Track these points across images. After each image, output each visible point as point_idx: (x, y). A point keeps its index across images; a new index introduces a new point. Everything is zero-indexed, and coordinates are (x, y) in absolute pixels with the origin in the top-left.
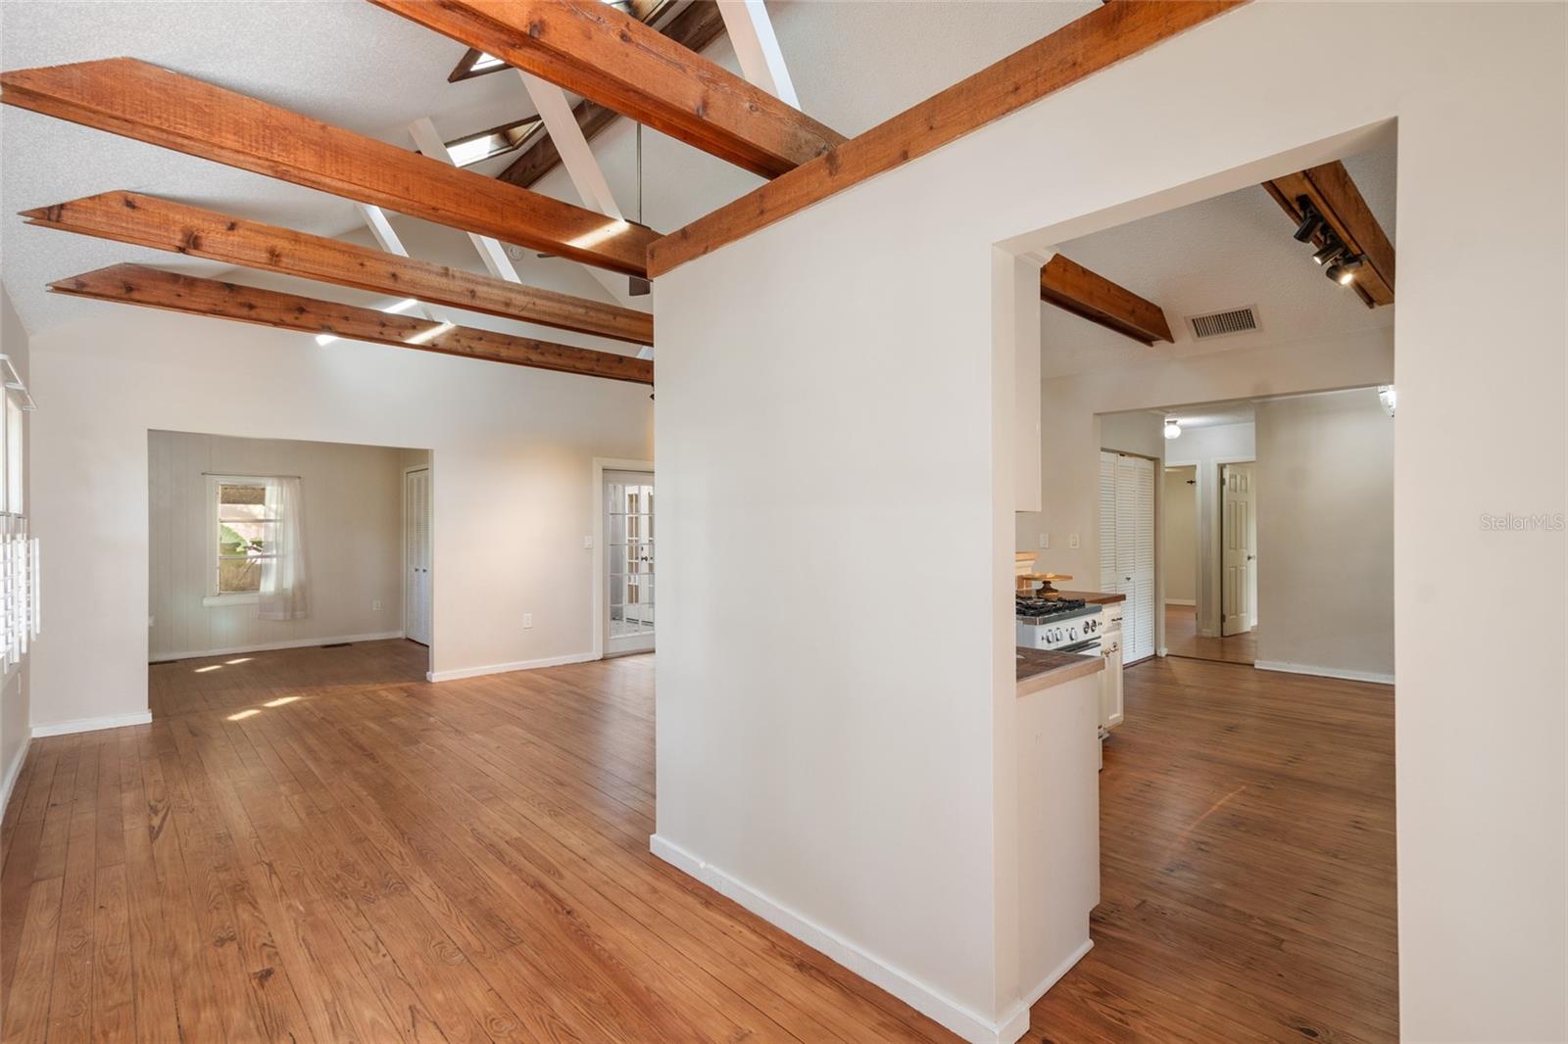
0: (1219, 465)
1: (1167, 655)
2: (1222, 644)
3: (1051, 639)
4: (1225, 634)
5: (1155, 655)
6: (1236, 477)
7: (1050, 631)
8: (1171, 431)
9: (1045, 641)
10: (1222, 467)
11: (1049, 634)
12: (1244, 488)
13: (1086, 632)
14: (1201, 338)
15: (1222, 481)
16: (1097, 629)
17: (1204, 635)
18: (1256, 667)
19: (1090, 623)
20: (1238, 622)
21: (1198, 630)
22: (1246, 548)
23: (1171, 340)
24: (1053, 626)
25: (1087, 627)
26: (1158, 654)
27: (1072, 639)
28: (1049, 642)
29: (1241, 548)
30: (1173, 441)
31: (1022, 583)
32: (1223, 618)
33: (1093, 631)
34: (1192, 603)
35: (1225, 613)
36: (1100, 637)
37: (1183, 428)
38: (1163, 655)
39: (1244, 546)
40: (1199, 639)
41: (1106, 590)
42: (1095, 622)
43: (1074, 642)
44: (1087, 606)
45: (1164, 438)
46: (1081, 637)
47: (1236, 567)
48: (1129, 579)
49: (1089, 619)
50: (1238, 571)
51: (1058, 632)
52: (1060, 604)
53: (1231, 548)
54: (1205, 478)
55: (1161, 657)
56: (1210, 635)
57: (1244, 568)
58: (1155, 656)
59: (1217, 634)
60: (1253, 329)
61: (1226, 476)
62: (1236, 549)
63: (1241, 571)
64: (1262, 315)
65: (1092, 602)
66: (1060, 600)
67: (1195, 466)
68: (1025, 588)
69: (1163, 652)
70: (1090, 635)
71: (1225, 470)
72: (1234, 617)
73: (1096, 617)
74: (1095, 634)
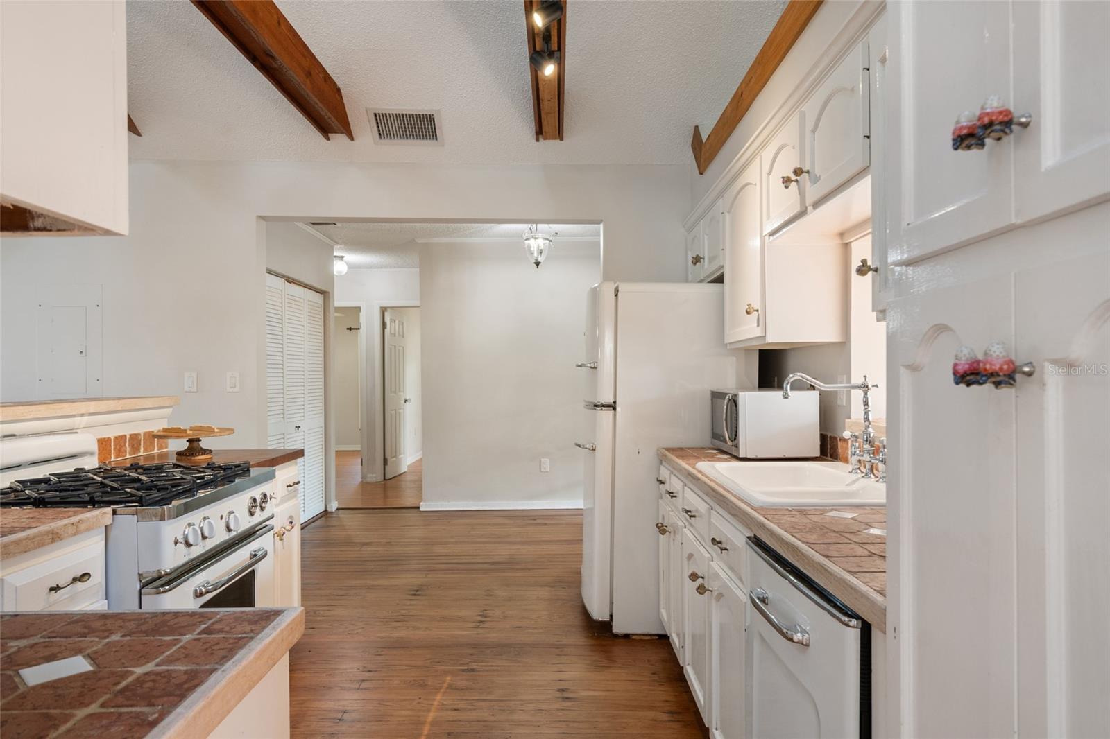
0: (381, 308)
1: (338, 509)
2: (385, 488)
3: (191, 541)
4: (387, 478)
5: (326, 510)
6: (395, 322)
7: (190, 525)
8: (339, 268)
9: (181, 547)
10: (383, 310)
11: (189, 531)
12: (401, 333)
13: (252, 514)
14: (383, 141)
15: (384, 325)
16: (268, 506)
17: (369, 480)
18: (421, 509)
19: (258, 498)
20: (397, 464)
21: (363, 477)
22: (404, 392)
23: (351, 137)
24: (195, 517)
25: (256, 505)
26: (329, 510)
27: (229, 530)
28: (188, 544)
29: (400, 391)
30: (340, 276)
31: (152, 444)
32: (385, 462)
33: (262, 509)
34: (358, 447)
35: (388, 456)
36: (272, 517)
37: (351, 267)
38: (334, 510)
39: (402, 389)
40: (364, 484)
41: (274, 444)
42: (265, 496)
43: (233, 534)
44: (254, 472)
45: (334, 275)
46: (244, 523)
47: (395, 410)
48: (298, 427)
49: (256, 492)
50: (398, 415)
51: (205, 525)
52: (209, 475)
53: (391, 392)
54: (369, 321)
55: (331, 513)
56: (374, 480)
57: (402, 411)
58: (326, 513)
59: (380, 478)
60: (435, 141)
61: (387, 320)
62: (395, 392)
63: (399, 413)
64: (444, 126)
65: (260, 465)
66: (211, 466)
67: (359, 308)
68: (156, 451)
69: (333, 506)
70: (259, 516)
71: (386, 313)
72: (395, 459)
73: (266, 488)
74: (266, 514)
